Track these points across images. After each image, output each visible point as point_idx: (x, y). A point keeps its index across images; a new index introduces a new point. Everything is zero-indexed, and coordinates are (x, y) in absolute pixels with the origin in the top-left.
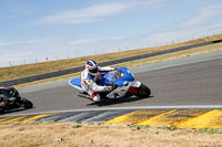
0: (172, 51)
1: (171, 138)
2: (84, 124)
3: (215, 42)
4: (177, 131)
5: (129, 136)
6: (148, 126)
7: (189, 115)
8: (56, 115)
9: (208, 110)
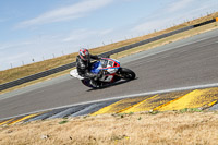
0: (155, 39)
1: (153, 122)
2: (71, 119)
3: (196, 26)
4: (159, 115)
5: (113, 125)
6: (131, 114)
7: (170, 98)
8: (44, 113)
9: (189, 91)
